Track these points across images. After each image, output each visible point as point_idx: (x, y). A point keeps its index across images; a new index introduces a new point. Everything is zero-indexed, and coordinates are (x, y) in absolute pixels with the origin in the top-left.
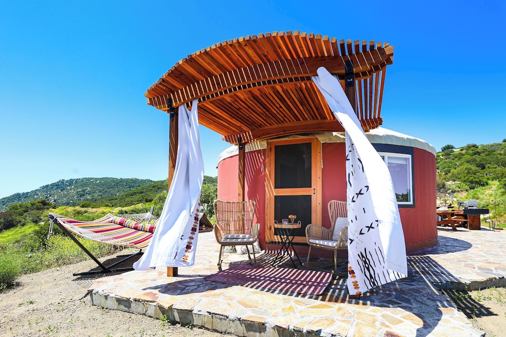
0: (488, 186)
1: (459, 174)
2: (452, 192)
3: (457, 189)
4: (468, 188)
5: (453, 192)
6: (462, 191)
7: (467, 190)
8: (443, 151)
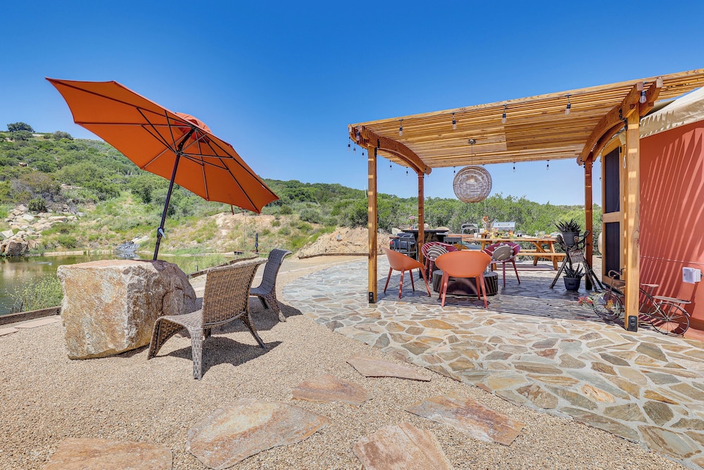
0: (120, 198)
1: (77, 175)
2: (74, 201)
3: (81, 198)
4: (97, 198)
5: (76, 202)
6: (89, 202)
7: (95, 202)
8: (11, 130)
